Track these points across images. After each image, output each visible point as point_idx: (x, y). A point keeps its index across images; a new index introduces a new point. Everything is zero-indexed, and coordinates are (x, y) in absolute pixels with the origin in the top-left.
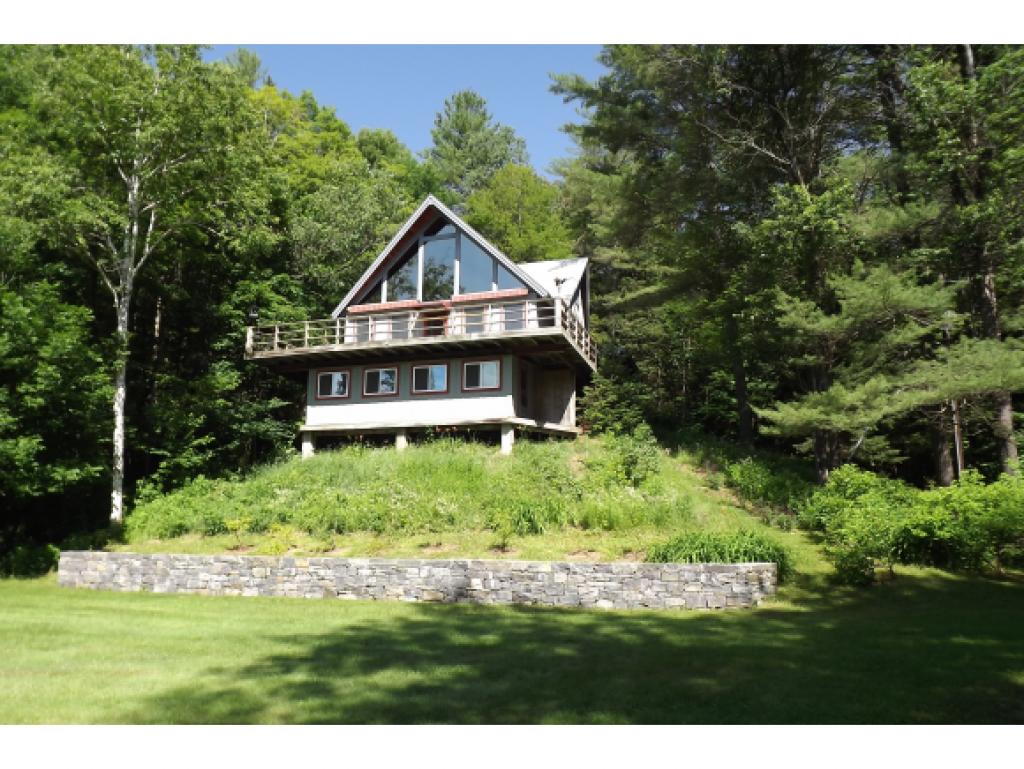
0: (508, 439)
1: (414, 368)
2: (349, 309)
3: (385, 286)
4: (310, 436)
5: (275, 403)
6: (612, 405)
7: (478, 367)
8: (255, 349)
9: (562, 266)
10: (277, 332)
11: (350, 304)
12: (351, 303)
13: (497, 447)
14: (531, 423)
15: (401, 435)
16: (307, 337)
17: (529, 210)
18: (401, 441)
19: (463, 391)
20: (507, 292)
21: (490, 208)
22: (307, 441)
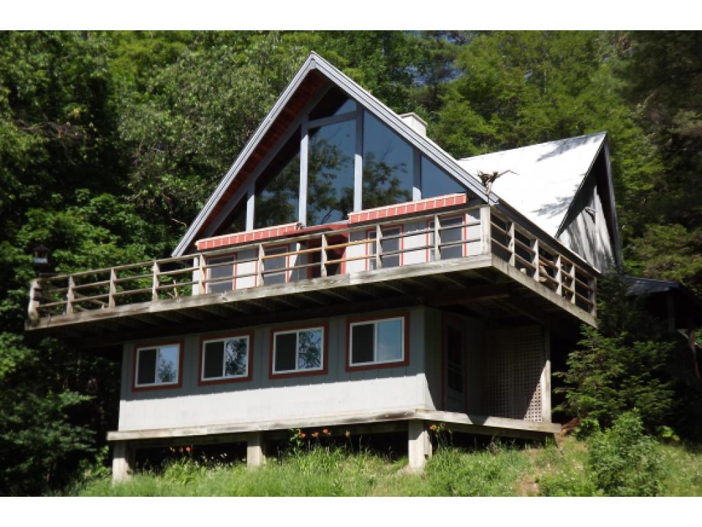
0: (419, 447)
1: (275, 334)
2: (197, 243)
3: (251, 204)
4: (124, 449)
5: (70, 398)
6: (616, 382)
7: (370, 328)
8: (42, 313)
9: (561, 150)
10: (72, 285)
11: (198, 237)
12: (201, 235)
13: (401, 462)
14: (462, 418)
15: (253, 444)
16: (113, 290)
17: (556, 62)
18: (255, 454)
19: (348, 369)
20: (435, 201)
21: (492, 64)
22: (120, 457)
